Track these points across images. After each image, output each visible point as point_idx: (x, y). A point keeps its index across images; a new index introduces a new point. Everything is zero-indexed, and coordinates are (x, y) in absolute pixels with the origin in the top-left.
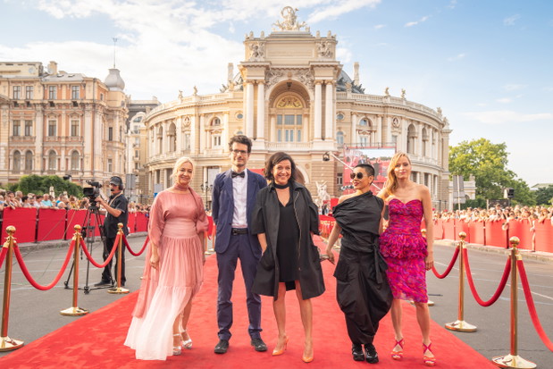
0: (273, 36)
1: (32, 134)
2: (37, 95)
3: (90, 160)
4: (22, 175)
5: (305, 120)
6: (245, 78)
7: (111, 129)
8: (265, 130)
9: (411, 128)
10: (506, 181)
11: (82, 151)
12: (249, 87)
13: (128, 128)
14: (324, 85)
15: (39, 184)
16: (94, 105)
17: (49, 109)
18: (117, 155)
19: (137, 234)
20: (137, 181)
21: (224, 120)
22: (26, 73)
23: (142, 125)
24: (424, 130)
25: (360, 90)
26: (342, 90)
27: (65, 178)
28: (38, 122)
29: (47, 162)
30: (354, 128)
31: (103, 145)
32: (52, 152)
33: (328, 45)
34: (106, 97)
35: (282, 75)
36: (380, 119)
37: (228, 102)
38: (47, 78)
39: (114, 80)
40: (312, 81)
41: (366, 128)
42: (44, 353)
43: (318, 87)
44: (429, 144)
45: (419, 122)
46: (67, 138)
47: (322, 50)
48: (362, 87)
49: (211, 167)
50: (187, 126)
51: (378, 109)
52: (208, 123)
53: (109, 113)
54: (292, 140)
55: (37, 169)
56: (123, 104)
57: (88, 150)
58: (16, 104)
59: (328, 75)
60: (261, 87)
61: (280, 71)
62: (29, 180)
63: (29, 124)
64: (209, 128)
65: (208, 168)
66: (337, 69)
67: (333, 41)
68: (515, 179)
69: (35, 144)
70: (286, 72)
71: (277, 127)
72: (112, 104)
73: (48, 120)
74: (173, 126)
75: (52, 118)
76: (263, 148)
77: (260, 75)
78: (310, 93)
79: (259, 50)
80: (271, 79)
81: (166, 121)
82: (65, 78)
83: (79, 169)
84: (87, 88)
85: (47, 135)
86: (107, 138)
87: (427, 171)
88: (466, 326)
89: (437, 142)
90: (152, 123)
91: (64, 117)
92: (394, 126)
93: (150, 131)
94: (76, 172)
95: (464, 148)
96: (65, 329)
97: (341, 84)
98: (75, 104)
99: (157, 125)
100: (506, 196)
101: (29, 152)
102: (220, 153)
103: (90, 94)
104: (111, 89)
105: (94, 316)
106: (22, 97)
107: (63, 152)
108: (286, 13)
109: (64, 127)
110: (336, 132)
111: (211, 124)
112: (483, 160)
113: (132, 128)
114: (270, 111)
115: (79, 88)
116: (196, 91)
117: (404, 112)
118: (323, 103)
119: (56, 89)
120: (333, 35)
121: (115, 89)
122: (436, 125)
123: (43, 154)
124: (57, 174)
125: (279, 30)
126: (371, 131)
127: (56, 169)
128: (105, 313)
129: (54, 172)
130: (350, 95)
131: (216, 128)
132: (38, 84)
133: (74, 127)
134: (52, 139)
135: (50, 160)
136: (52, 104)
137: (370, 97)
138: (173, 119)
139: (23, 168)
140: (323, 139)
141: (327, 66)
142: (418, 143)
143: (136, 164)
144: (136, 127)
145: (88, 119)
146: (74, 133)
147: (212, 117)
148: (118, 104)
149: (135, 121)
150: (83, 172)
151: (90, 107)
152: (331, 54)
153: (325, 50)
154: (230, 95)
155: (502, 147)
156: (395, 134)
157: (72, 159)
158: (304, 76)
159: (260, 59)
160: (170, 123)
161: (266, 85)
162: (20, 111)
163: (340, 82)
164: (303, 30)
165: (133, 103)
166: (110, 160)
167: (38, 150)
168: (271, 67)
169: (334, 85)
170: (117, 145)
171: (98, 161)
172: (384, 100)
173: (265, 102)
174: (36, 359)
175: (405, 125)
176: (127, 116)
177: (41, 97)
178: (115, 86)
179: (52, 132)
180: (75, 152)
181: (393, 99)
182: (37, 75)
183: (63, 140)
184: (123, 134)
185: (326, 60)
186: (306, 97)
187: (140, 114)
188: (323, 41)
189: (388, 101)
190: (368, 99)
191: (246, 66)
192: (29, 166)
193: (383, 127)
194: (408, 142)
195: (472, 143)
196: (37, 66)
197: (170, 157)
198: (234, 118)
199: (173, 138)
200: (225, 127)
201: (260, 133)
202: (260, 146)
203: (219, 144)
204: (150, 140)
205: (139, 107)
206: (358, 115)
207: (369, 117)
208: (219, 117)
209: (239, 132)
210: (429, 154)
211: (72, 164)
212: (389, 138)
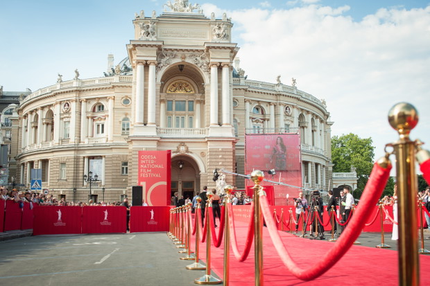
5: (197, 107)
6: (136, 59)
9: (301, 117)
12: (139, 69)
14: (220, 68)
21: (108, 105)
23: (15, 115)
30: (248, 115)
33: (223, 27)
35: (175, 57)
36: (273, 107)
37: (114, 87)
40: (208, 64)
41: (259, 116)
43: (214, 70)
44: (317, 134)
45: (308, 112)
47: (218, 32)
49: (93, 158)
50: (66, 113)
51: (271, 97)
52: (90, 109)
54: (183, 126)
59: (223, 57)
60: (152, 68)
61: (173, 52)
64: (91, 114)
65: (89, 158)
66: (233, 51)
67: (229, 23)
70: (179, 55)
71: (167, 114)
74: (51, 114)
76: (155, 134)
77: (151, 56)
78: (205, 76)
79: (150, 30)
80: (163, 61)
81: (43, 108)
90: (26, 111)
92: (287, 115)
93: (24, 120)
99: (31, 112)
102: (103, 141)
111: (94, 111)
114: (160, 96)
117: (295, 101)
118: (220, 87)
122: (322, 115)
125: (172, 12)
126: (264, 120)
130: (243, 82)
131: (100, 115)
138: (50, 106)
140: (220, 124)
141: (224, 48)
142: (307, 132)
147: (95, 102)
149: (6, 113)
152: (226, 36)
153: (221, 32)
154: (115, 80)
156: (287, 122)
158: (199, 58)
159: (152, 38)
160: (46, 110)
161: (158, 67)
165: (4, 94)
168: (163, 47)
172: (276, 88)
173: (156, 85)
175: (296, 114)
181: (284, 87)
185: (223, 42)
187: (12, 106)
188: (218, 23)
189: (280, 89)
190: (260, 86)
191: (136, 45)
193: (276, 115)
197: (45, 147)
198: (119, 103)
199: (50, 127)
200: (110, 113)
201: (150, 119)
202: (151, 132)
203: (103, 132)
204: (23, 129)
205: (12, 99)
206: (251, 102)
207: (262, 105)
208: (103, 102)
209: (126, 119)
210: (317, 144)
212: (282, 127)
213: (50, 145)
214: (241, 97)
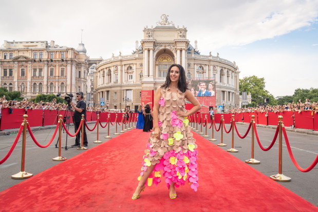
0: (156, 28)
1: (42, 75)
2: (45, 56)
3: (70, 87)
4: (37, 94)
6: (144, 48)
7: (80, 72)
8: (153, 72)
9: (222, 71)
10: (264, 95)
11: (66, 83)
12: (146, 52)
13: (88, 72)
14: (181, 51)
17: (50, 63)
18: (83, 84)
19: (92, 122)
20: (92, 97)
21: (134, 67)
22: (40, 46)
23: (95, 70)
24: (228, 71)
25: (197, 53)
26: (190, 53)
27: (58, 96)
28: (45, 69)
29: (49, 88)
30: (196, 71)
31: (76, 80)
32: (52, 84)
33: (182, 32)
34: (77, 57)
35: (161, 46)
36: (207, 66)
37: (136, 59)
38: (50, 48)
39: (81, 48)
40: (176, 49)
41: (201, 71)
42: (42, 180)
43: (178, 52)
44: (230, 78)
45: (225, 68)
46: (59, 76)
47: (180, 34)
48: (199, 52)
49: (128, 90)
50: (116, 70)
51: (207, 62)
52: (126, 69)
53: (79, 65)
55: (44, 91)
56: (86, 60)
57: (69, 83)
58: (35, 61)
59: (183, 46)
60: (151, 52)
61: (160, 44)
62: (40, 97)
63: (41, 70)
64: (126, 71)
65: (126, 90)
66: (187, 43)
67: (186, 31)
68: (268, 94)
69: (44, 80)
70: (163, 45)
71: (159, 71)
72: (81, 60)
73: (50, 68)
74: (110, 71)
75: (52, 67)
76: (153, 80)
77: (151, 46)
78: (175, 54)
79: (150, 35)
80: (156, 48)
81: (106, 68)
82: (58, 48)
83: (64, 91)
84: (69, 53)
85: (49, 75)
86: (78, 76)
87: (229, 90)
89: (233, 77)
90: (100, 69)
91: (57, 67)
92: (214, 70)
93: (99, 73)
94: (63, 93)
95: (246, 79)
96: (55, 167)
97: (189, 50)
98: (63, 60)
99: (102, 70)
100: (265, 101)
101: (41, 84)
102: (132, 83)
103: (70, 56)
104: (80, 53)
105: (69, 161)
106: (38, 58)
107: (57, 84)
108: (163, 17)
109: (57, 71)
110: (187, 72)
111: (128, 69)
112: (254, 86)
113: (90, 72)
114: (156, 63)
115: (64, 53)
116: (121, 53)
117: (218, 63)
119: (54, 53)
120: (185, 27)
121: (82, 53)
122: (233, 69)
123: (47, 85)
124: (54, 94)
125: (160, 25)
126: (203, 72)
127: (54, 91)
128: (75, 159)
129: (53, 93)
130: (193, 55)
131: (130, 71)
132: (45, 51)
133: (62, 71)
134: (52, 77)
135: (51, 87)
136: (52, 61)
137: (202, 56)
138: (109, 67)
139: (38, 91)
141: (183, 42)
142: (225, 77)
143: (92, 89)
144: (92, 71)
145: (69, 68)
146: (62, 74)
147: (128, 66)
148: (83, 60)
149: (91, 69)
151: (70, 62)
152: (184, 36)
153: (181, 34)
154: (137, 56)
155: (262, 79)
156: (214, 73)
157: (61, 87)
158: (172, 46)
159: (151, 38)
160: (108, 69)
161: (154, 51)
162: (37, 64)
164: (171, 25)
165: (90, 60)
166: (79, 87)
167: (45, 83)
168: (156, 42)
169: (186, 51)
170: (83, 80)
171: (73, 87)
172: (209, 58)
173: (154, 58)
174: (38, 183)
175: (219, 69)
176: (88, 66)
177: (47, 58)
179: (52, 74)
180: (63, 83)
181: (213, 57)
182: (45, 47)
183: (57, 78)
184: (86, 74)
185: (182, 39)
186: (173, 56)
187: (94, 65)
188: (180, 30)
189: (211, 58)
191: (143, 42)
192: (40, 90)
193: (209, 70)
194: (221, 77)
195: (249, 78)
196: (45, 43)
197: (108, 85)
198: (138, 66)
199: (109, 76)
200: (135, 71)
201: (151, 74)
202: (151, 79)
203: (132, 79)
204: (99, 77)
205: (93, 62)
206: (197, 64)
207: (202, 66)
208: (131, 65)
209: (141, 73)
210: (230, 83)
211: (61, 89)
212: (212, 76)
213: (110, 85)
214: (192, 62)
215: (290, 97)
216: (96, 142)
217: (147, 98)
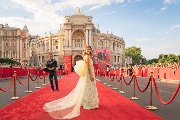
0: (73, 16)
1: (1, 46)
3: (18, 54)
5: (83, 41)
6: (65, 28)
7: (25, 44)
8: (71, 44)
9: (114, 43)
10: (140, 58)
11: (16, 51)
12: (66, 31)
13: (30, 44)
14: (89, 30)
15: (3, 61)
16: (19, 37)
17: (5, 38)
18: (27, 52)
19: (33, 75)
20: (33, 60)
21: (59, 41)
23: (34, 43)
24: (118, 44)
25: (99, 32)
26: (94, 32)
27: (11, 59)
28: (2, 42)
29: (5, 54)
30: (98, 43)
31: (22, 49)
32: (7, 51)
34: (23, 34)
35: (76, 27)
36: (105, 40)
37: (60, 36)
38: (5, 29)
39: (25, 29)
40: (85, 29)
41: (101, 43)
42: (5, 111)
43: (87, 31)
44: (119, 48)
45: (116, 41)
46: (11, 47)
47: (88, 20)
48: (100, 31)
49: (55, 55)
50: (48, 43)
51: (105, 38)
54: (79, 47)
55: (2, 56)
56: (28, 37)
57: (18, 51)
59: (90, 28)
60: (70, 31)
64: (54, 43)
65: (54, 55)
66: (93, 25)
67: (91, 17)
68: (143, 57)
69: (2, 49)
70: (78, 27)
71: (75, 43)
72: (25, 36)
73: (5, 41)
74: (44, 43)
75: (7, 41)
76: (71, 49)
77: (70, 28)
78: (85, 33)
79: (69, 20)
80: (73, 29)
81: (41, 42)
82: (10, 29)
83: (15, 56)
84: (17, 32)
85: (5, 46)
86: (24, 47)
87: (119, 56)
88: (136, 98)
89: (121, 47)
90: (37, 42)
91: (10, 41)
92: (109, 43)
93: (37, 45)
94: (14, 57)
95: (129, 49)
97: (94, 30)
98: (14, 37)
99: (39, 43)
100: (141, 62)
102: (58, 51)
103: (18, 34)
104: (25, 32)
107: (10, 51)
108: (77, 9)
109: (10, 44)
110: (92, 44)
111: (55, 42)
112: (134, 52)
113: (31, 44)
114: (73, 38)
115: (14, 32)
116: (50, 32)
117: (112, 38)
118: (89, 36)
119: (7, 32)
120: (91, 15)
122: (121, 42)
123: (4, 52)
124: (9, 58)
125: (75, 14)
126: (103, 44)
127: (8, 56)
130: (96, 33)
131: (56, 44)
132: (2, 30)
133: (13, 44)
134: (7, 47)
136: (6, 37)
137: (102, 34)
138: (43, 41)
141: (90, 25)
142: (116, 47)
143: (33, 55)
144: (32, 44)
145: (18, 41)
146: (13, 46)
147: (55, 40)
149: (32, 42)
150: (16, 57)
151: (18, 37)
152: (91, 21)
153: (89, 20)
154: (60, 34)
155: (139, 48)
156: (110, 45)
157: (13, 53)
158: (83, 28)
159: (70, 23)
160: (42, 42)
161: (72, 31)
163: (93, 30)
164: (82, 14)
165: (31, 36)
166: (25, 54)
168: (73, 25)
169: (92, 30)
170: (27, 49)
171: (21, 54)
172: (106, 35)
173: (71, 36)
174: (3, 113)
175: (112, 42)
176: (30, 40)
177: (3, 35)
178: (26, 31)
179: (7, 45)
180: (14, 51)
181: (109, 35)
182: (2, 28)
183: (10, 48)
184: (28, 45)
185: (89, 23)
186: (83, 34)
187: (33, 40)
188: (88, 17)
189: (108, 35)
191: (65, 25)
193: (106, 43)
194: (113, 47)
195: (131, 48)
196: (2, 25)
198: (62, 40)
199: (44, 47)
200: (59, 43)
202: (70, 49)
203: (58, 48)
204: (37, 47)
205: (33, 37)
206: (99, 39)
207: (102, 40)
208: (57, 40)
209: (64, 45)
210: (119, 50)
211: (13, 55)
212: (108, 46)
213: (44, 52)
214: (96, 38)
215: (156, 59)
216: (37, 87)
217: (68, 60)
